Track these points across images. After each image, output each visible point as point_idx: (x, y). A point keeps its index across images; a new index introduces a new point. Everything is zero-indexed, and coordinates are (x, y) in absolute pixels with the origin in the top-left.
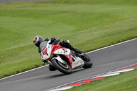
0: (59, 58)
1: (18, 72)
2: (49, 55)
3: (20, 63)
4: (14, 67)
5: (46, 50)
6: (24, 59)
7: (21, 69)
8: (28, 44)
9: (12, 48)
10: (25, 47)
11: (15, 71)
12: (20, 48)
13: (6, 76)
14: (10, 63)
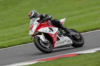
2: (34, 32)
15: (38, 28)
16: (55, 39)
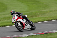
0: (19, 23)
1: (44, 21)
3: (45, 18)
4: (43, 19)
5: (14, 18)
6: (47, 16)
7: (45, 20)
8: (50, 10)
9: (43, 11)
10: (48, 11)
11: (43, 20)
12: (46, 11)
13: (39, 22)
14: (41, 17)
15: (17, 19)
16: (25, 25)
